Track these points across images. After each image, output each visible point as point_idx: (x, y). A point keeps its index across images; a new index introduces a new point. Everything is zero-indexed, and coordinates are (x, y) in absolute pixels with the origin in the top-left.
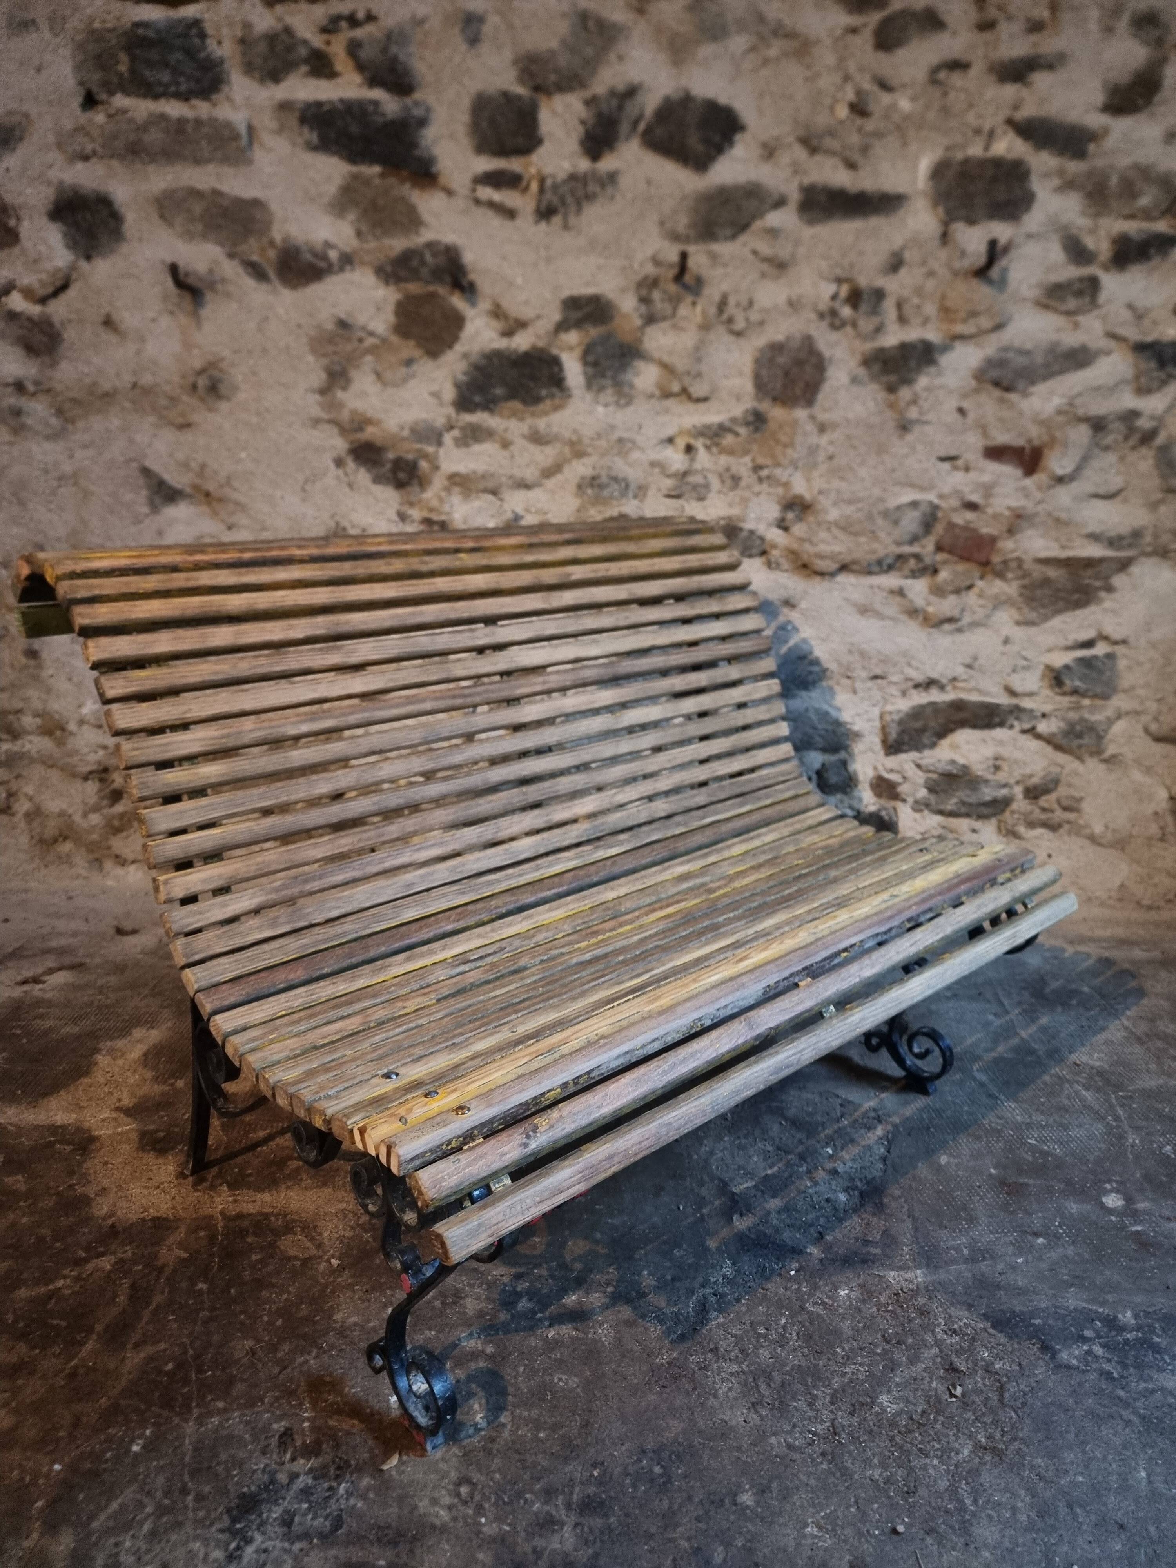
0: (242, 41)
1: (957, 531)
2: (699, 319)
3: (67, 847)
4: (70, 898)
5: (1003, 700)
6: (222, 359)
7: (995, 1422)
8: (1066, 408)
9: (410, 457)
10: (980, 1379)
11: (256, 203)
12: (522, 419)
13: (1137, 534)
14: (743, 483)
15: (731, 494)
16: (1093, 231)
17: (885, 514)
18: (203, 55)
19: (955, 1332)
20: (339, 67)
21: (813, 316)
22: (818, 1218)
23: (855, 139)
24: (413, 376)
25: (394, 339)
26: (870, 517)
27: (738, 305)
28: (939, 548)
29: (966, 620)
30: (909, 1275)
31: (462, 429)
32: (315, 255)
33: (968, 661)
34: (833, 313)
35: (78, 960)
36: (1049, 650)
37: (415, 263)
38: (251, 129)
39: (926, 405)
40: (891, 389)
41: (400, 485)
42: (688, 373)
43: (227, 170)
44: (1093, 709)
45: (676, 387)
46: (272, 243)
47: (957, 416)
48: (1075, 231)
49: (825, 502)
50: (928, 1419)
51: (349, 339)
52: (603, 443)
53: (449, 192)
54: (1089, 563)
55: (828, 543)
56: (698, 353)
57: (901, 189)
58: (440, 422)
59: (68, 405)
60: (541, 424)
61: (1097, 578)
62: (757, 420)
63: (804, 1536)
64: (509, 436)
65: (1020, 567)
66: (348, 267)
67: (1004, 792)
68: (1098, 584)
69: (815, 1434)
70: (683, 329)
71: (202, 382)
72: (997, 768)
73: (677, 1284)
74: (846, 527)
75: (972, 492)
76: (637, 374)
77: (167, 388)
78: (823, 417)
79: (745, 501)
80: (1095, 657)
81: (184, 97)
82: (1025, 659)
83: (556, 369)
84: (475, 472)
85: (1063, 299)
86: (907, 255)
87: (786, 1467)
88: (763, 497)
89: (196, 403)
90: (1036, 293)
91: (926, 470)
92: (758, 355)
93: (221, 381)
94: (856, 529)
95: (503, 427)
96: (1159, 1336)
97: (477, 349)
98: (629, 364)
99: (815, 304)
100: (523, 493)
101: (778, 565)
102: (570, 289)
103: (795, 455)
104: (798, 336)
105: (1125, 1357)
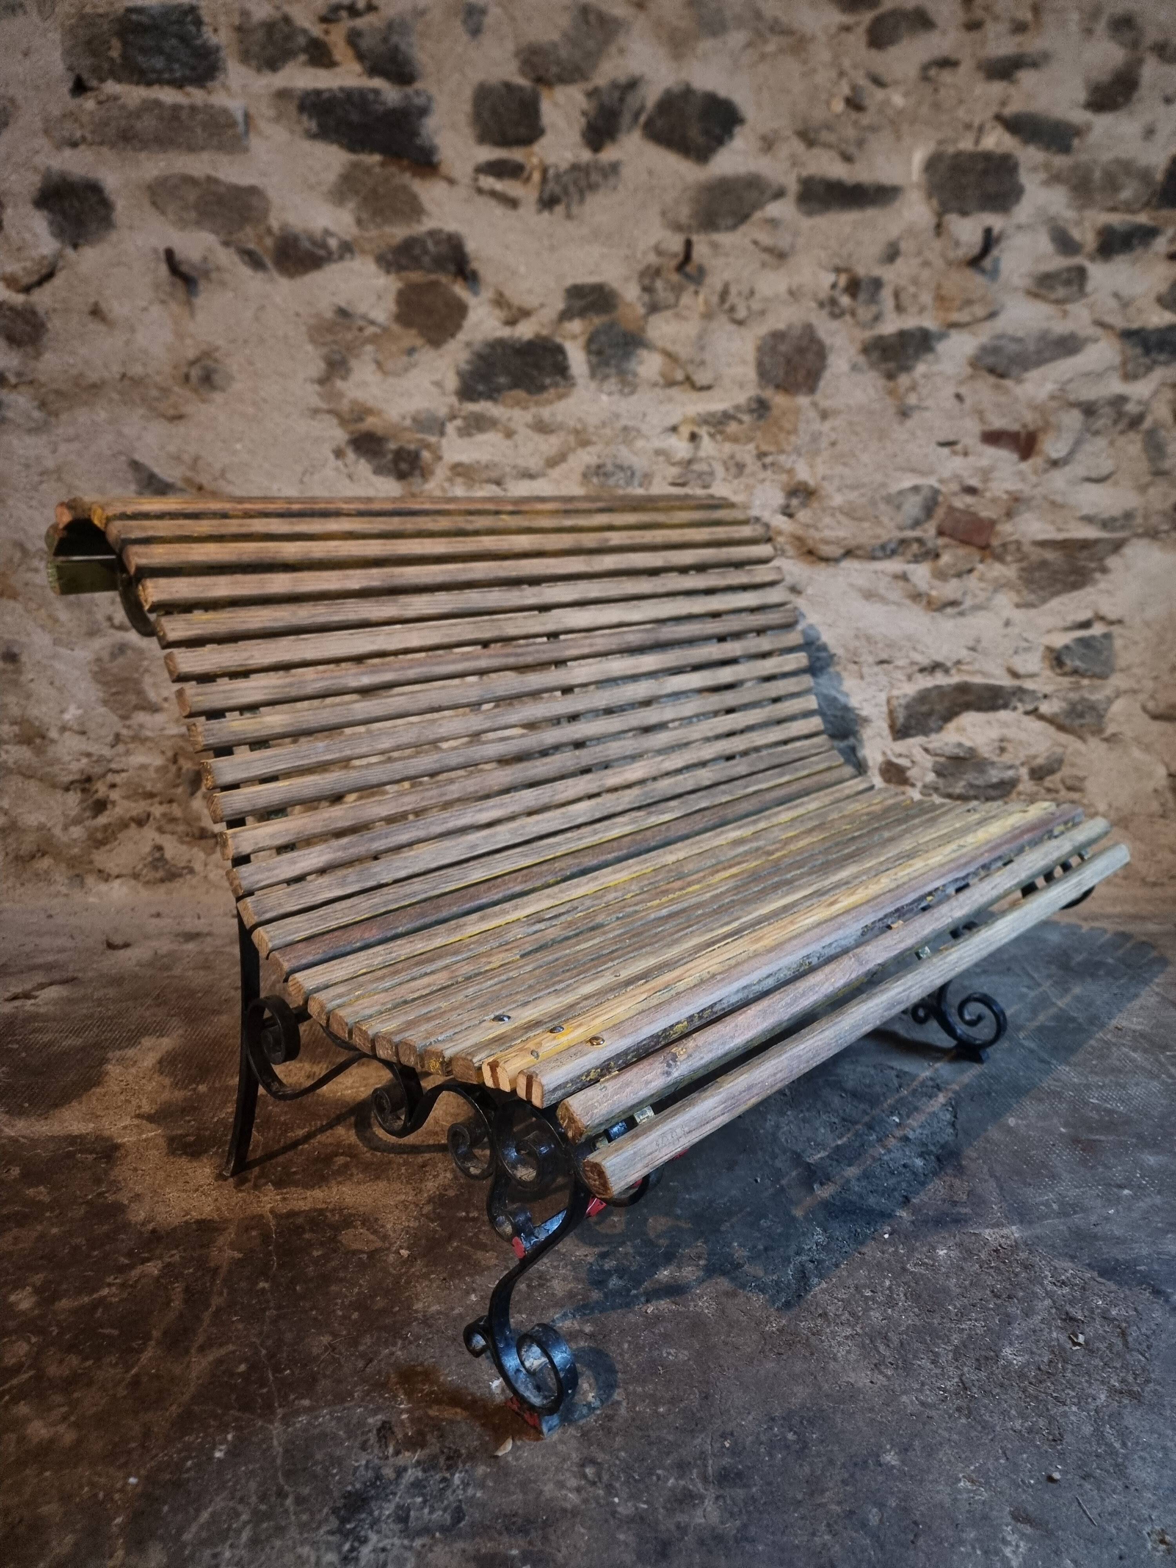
0: (239, 29)
1: (957, 515)
2: (702, 308)
3: (45, 863)
4: (50, 916)
5: (1007, 682)
6: (217, 349)
8: (1058, 393)
9: (412, 447)
10: (1098, 1327)
11: (253, 191)
12: (525, 408)
13: (1128, 516)
14: (748, 471)
15: (736, 482)
16: (1079, 223)
17: (888, 499)
18: (198, 42)
19: (1063, 1283)
20: (337, 56)
21: (813, 305)
22: (899, 1183)
23: (850, 132)
24: (415, 365)
25: (396, 328)
26: (873, 503)
27: (740, 294)
28: (941, 533)
29: (968, 603)
30: (1005, 1231)
31: (465, 418)
32: (314, 243)
33: (971, 643)
34: (833, 302)
35: (70, 975)
36: (1049, 632)
37: (417, 251)
38: (247, 116)
39: (924, 392)
40: (890, 376)
41: (401, 476)
42: (692, 361)
43: (223, 159)
44: (1093, 689)
45: (679, 376)
46: (269, 231)
47: (954, 401)
48: (1062, 223)
49: (828, 488)
50: (1056, 1368)
51: (349, 328)
52: (608, 431)
53: (451, 181)
54: (1085, 545)
55: (832, 528)
56: (701, 342)
57: (895, 181)
58: (443, 411)
59: (51, 398)
60: (546, 413)
61: (1091, 560)
62: (761, 407)
63: (959, 1491)
64: (513, 425)
65: (1019, 549)
66: (348, 256)
67: (1010, 773)
68: (1093, 565)
69: (945, 1390)
70: (685, 319)
71: (195, 372)
72: (1002, 750)
73: (771, 1253)
74: (850, 512)
75: (971, 477)
76: (641, 363)
77: (158, 379)
78: (825, 403)
79: (749, 488)
80: (1093, 637)
81: (178, 84)
82: (1026, 640)
83: (560, 358)
84: (478, 462)
85: (1052, 288)
86: (903, 246)
87: (924, 1424)
88: (767, 483)
89: (188, 394)
90: (1027, 282)
91: (926, 456)
92: (759, 342)
93: (215, 371)
94: (859, 514)
95: (507, 416)
97: (480, 338)
98: (632, 352)
99: (815, 293)
100: (527, 483)
101: (783, 552)
102: (574, 278)
103: (799, 442)
104: (799, 324)
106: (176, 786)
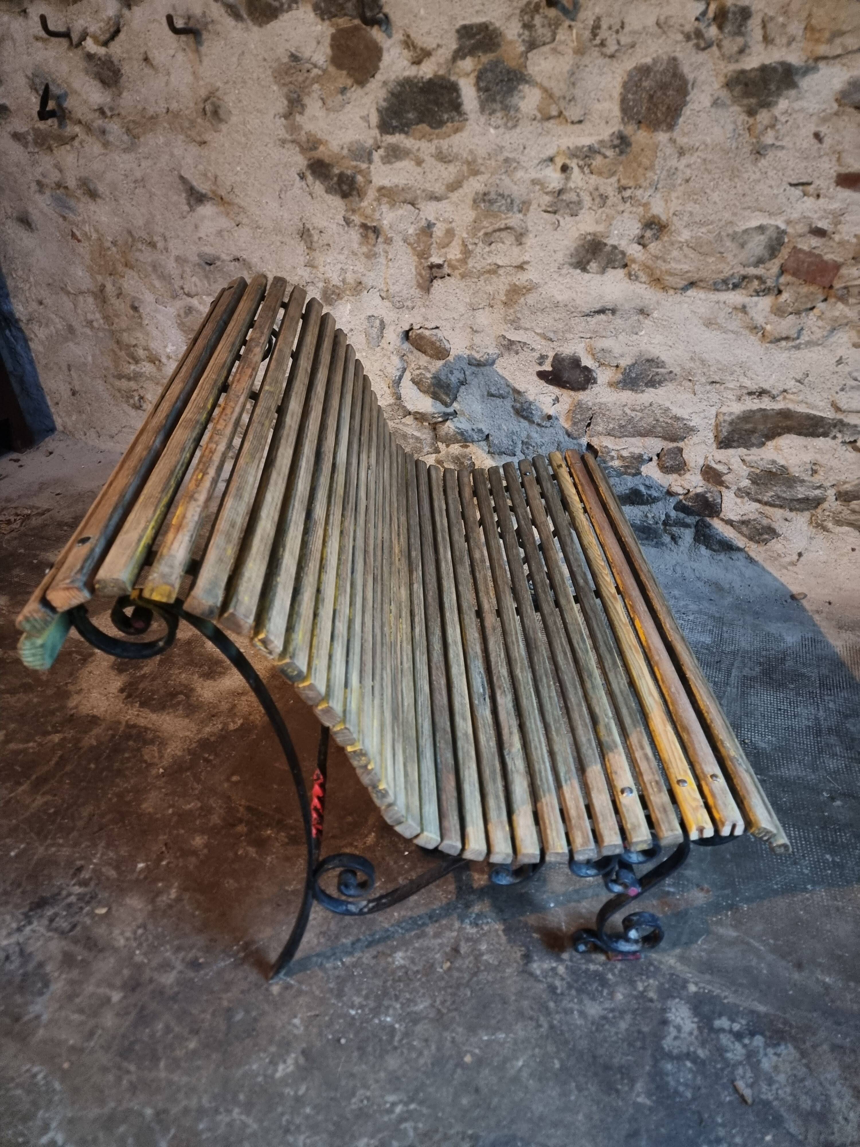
1: (801, 255)
2: (575, 43)
5: (829, 414)
6: (217, 90)
7: (453, 995)
9: (349, 172)
10: (467, 962)
12: (430, 141)
14: (609, 202)
15: (600, 210)
17: (734, 237)
21: (680, 37)
24: (347, 103)
25: (332, 69)
26: (719, 238)
27: (610, 28)
28: (783, 271)
29: (805, 338)
31: (386, 148)
33: (799, 377)
34: (699, 34)
39: (783, 129)
40: (751, 112)
41: (345, 196)
42: (564, 98)
45: (554, 110)
47: (814, 141)
49: (677, 223)
50: (416, 977)
51: (300, 71)
52: (493, 162)
55: (679, 261)
56: (573, 78)
58: (369, 143)
59: (132, 126)
60: (444, 144)
62: (622, 143)
63: (290, 1023)
64: (421, 155)
66: (294, 6)
67: (817, 492)
69: (343, 963)
70: (561, 54)
71: (209, 108)
72: (814, 472)
74: (696, 246)
75: (820, 219)
76: (524, 98)
77: (187, 112)
78: (682, 141)
79: (610, 219)
82: (856, 379)
83: (455, 95)
84: (397, 186)
88: (626, 215)
89: (208, 124)
91: (776, 196)
92: (626, 78)
93: (219, 107)
94: (705, 249)
95: (416, 147)
96: (614, 974)
97: (393, 77)
98: (515, 88)
99: (682, 25)
100: (434, 204)
101: (637, 277)
102: (464, 19)
103: (656, 178)
104: (665, 57)
105: (576, 981)
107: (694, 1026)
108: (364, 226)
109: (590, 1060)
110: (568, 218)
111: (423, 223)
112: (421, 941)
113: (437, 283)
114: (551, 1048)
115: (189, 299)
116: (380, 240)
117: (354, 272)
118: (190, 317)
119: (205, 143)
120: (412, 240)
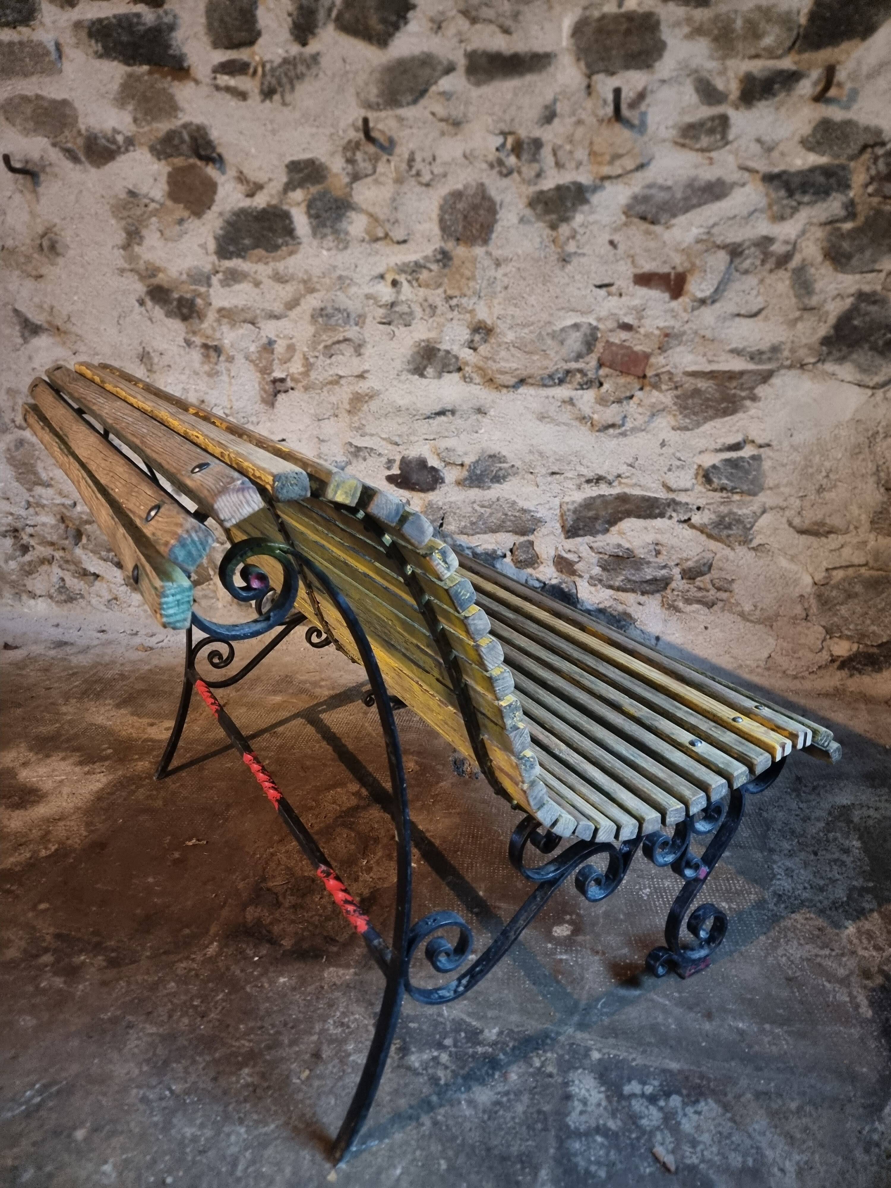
1: (614, 348)
2: (394, 174)
5: (662, 495)
6: (55, 225)
8: (704, 237)
9: (188, 296)
11: (65, 103)
12: (267, 263)
13: (775, 349)
14: (438, 312)
15: (431, 320)
16: (723, 72)
17: (553, 335)
19: (342, 1024)
21: (484, 166)
24: (186, 232)
25: (169, 203)
26: (540, 337)
27: (424, 160)
28: (601, 364)
29: (629, 425)
31: (224, 272)
32: (108, 140)
33: (630, 461)
34: (501, 163)
36: (701, 452)
37: (176, 142)
38: (58, 46)
39: (583, 240)
40: (554, 227)
41: (185, 318)
42: (389, 221)
43: (45, 79)
44: (741, 504)
46: (79, 132)
47: (610, 248)
48: (705, 74)
49: (501, 326)
51: (138, 205)
52: (327, 280)
53: (197, 82)
54: (731, 376)
55: (507, 361)
56: (394, 203)
57: (548, 49)
58: (208, 268)
60: (280, 266)
61: (742, 389)
62: (445, 258)
64: (259, 278)
65: (671, 379)
66: (131, 148)
67: (664, 572)
68: (743, 394)
69: (172, 1091)
70: (382, 184)
71: (46, 243)
72: (658, 553)
74: (522, 347)
75: (625, 315)
76: (351, 223)
77: (23, 249)
78: (497, 253)
79: (440, 327)
80: (742, 458)
81: (12, 25)
82: (679, 459)
83: (287, 221)
84: (236, 307)
85: (696, 138)
86: (559, 107)
87: (127, 1114)
88: (455, 322)
89: (45, 260)
90: (673, 133)
91: (585, 297)
92: (442, 202)
93: (56, 242)
94: (529, 348)
95: (254, 270)
96: (505, 1054)
97: (228, 208)
98: (344, 215)
99: (485, 156)
100: (273, 323)
101: (471, 379)
102: (292, 155)
103: (478, 287)
104: (474, 184)
105: (462, 1068)
106: (67, 538)
107: (602, 1096)
108: (205, 346)
109: (483, 1153)
110: (403, 329)
111: (264, 340)
112: (273, 1052)
113: (281, 397)
114: (435, 1148)
115: (21, 432)
116: (222, 358)
117: (196, 391)
118: (21, 449)
119: (41, 276)
120: (254, 357)
